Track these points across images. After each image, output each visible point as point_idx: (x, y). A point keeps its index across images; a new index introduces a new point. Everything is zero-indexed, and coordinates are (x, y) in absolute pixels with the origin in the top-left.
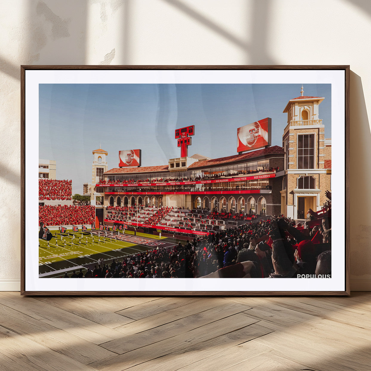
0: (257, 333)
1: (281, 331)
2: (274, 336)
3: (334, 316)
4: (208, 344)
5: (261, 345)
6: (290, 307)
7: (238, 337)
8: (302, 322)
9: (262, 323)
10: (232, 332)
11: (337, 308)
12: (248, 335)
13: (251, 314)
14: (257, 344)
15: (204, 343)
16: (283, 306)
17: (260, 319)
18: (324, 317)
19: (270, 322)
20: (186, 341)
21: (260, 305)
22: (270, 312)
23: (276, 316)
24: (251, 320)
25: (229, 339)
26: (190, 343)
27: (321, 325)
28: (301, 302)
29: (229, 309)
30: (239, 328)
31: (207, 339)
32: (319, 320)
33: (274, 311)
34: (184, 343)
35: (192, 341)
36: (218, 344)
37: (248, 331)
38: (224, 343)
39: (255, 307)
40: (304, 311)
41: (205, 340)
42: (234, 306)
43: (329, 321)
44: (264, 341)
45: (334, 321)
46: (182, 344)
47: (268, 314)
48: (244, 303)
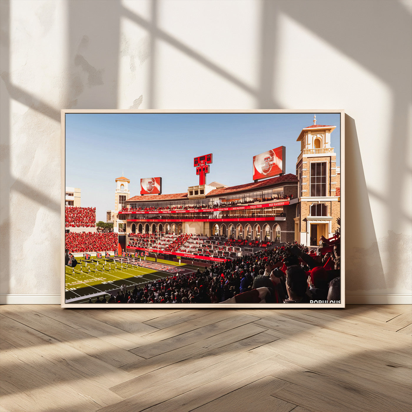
0: (265, 341)
1: (285, 338)
2: (280, 342)
3: (332, 325)
4: (222, 350)
5: (269, 350)
6: (293, 317)
7: (249, 343)
8: (304, 331)
9: (270, 332)
10: (243, 339)
11: (334, 319)
12: (257, 342)
13: (260, 324)
14: (265, 350)
15: (219, 349)
16: (288, 317)
17: (268, 328)
18: (323, 327)
19: (276, 331)
20: (204, 347)
21: (267, 316)
22: (276, 322)
23: (282, 326)
24: (260, 329)
25: (240, 345)
26: (207, 349)
27: (319, 333)
28: (303, 313)
29: (240, 320)
30: (250, 336)
31: (222, 346)
32: (319, 329)
33: (280, 321)
34: (202, 349)
35: (209, 347)
36: (231, 350)
37: (257, 339)
38: (237, 349)
39: (264, 318)
40: (306, 322)
41: (220, 347)
42: (246, 317)
43: (327, 330)
44: (271, 347)
45: (331, 330)
46: (200, 350)
47: (275, 324)
48: (253, 314)
